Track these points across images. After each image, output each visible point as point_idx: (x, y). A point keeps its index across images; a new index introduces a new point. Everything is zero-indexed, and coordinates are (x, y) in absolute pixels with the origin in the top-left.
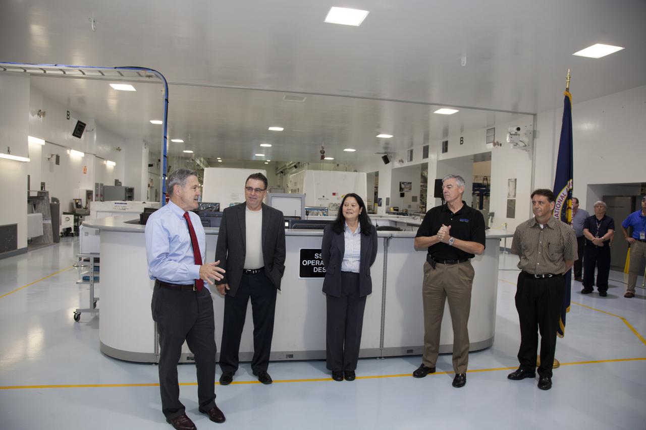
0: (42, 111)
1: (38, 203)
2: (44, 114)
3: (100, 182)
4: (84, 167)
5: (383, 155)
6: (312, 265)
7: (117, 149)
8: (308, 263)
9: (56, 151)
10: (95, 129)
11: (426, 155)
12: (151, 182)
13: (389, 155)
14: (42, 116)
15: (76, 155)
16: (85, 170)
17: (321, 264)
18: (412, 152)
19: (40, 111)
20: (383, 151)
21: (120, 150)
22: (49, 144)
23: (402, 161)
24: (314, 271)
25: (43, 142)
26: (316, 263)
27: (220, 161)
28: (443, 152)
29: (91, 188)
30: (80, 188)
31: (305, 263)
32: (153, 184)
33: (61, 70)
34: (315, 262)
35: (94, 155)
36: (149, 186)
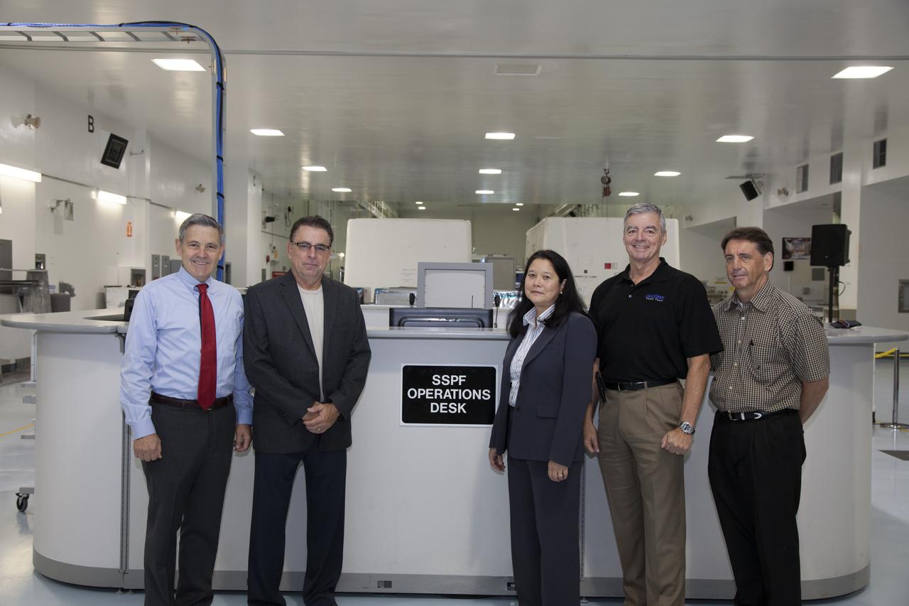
0: (33, 117)
1: (28, 294)
2: (37, 123)
3: (161, 254)
4: (127, 225)
5: (743, 181)
6: (427, 397)
7: (197, 189)
8: (420, 394)
9: (65, 192)
10: (148, 150)
11: (836, 176)
12: (273, 252)
13: (756, 180)
14: (32, 126)
15: (109, 202)
16: (129, 229)
17: (445, 396)
18: (805, 170)
19: (29, 116)
20: (744, 172)
21: (203, 190)
22: (50, 179)
23: (784, 192)
24: (432, 411)
25: (37, 177)
26: (436, 394)
27: (423, 208)
28: (875, 166)
29: (143, 263)
30: (121, 265)
31: (412, 393)
32: (276, 256)
33: (22, 33)
34: (434, 392)
35: (147, 200)
36: (268, 260)
